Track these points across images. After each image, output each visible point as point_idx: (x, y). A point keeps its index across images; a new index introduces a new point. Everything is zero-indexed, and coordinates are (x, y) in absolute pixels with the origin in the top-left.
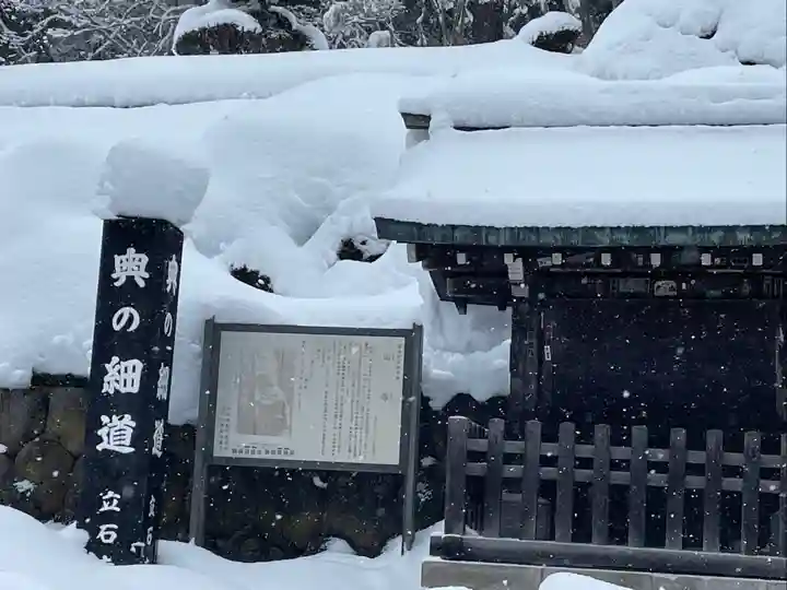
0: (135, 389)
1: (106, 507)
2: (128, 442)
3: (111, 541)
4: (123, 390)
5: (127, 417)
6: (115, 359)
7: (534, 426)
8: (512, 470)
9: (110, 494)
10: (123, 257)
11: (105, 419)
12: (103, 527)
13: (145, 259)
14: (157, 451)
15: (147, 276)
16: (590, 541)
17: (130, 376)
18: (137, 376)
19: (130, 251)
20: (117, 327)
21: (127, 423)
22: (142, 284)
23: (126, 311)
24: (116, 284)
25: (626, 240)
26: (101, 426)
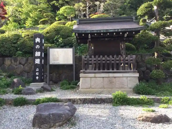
0: (40, 56)
1: (37, 70)
2: (39, 62)
3: (38, 75)
4: (38, 56)
5: (39, 59)
6: (37, 52)
7: (93, 56)
8: (90, 62)
9: (37, 69)
10: (37, 39)
11: (36, 59)
12: (37, 73)
13: (40, 39)
14: (43, 63)
15: (40, 41)
16: (100, 70)
17: (39, 54)
18: (40, 54)
19: (38, 38)
20: (36, 48)
21: (39, 60)
22: (39, 42)
23: (38, 46)
24: (36, 42)
25: (105, 31)
26: (35, 60)
